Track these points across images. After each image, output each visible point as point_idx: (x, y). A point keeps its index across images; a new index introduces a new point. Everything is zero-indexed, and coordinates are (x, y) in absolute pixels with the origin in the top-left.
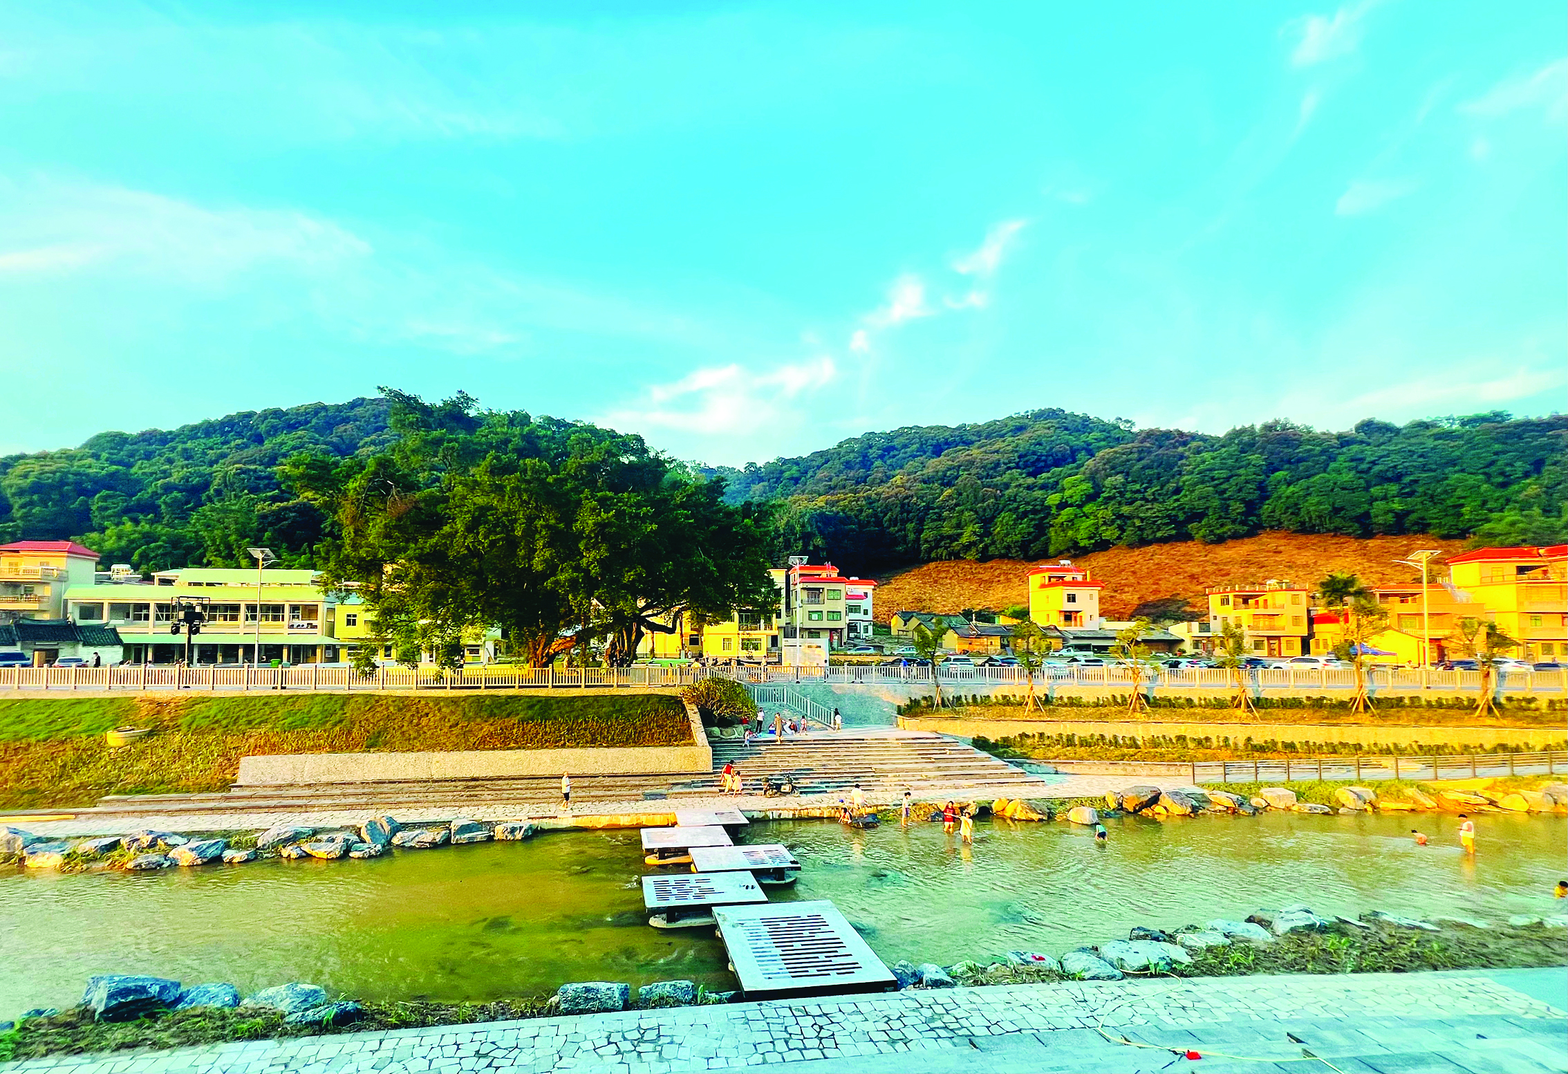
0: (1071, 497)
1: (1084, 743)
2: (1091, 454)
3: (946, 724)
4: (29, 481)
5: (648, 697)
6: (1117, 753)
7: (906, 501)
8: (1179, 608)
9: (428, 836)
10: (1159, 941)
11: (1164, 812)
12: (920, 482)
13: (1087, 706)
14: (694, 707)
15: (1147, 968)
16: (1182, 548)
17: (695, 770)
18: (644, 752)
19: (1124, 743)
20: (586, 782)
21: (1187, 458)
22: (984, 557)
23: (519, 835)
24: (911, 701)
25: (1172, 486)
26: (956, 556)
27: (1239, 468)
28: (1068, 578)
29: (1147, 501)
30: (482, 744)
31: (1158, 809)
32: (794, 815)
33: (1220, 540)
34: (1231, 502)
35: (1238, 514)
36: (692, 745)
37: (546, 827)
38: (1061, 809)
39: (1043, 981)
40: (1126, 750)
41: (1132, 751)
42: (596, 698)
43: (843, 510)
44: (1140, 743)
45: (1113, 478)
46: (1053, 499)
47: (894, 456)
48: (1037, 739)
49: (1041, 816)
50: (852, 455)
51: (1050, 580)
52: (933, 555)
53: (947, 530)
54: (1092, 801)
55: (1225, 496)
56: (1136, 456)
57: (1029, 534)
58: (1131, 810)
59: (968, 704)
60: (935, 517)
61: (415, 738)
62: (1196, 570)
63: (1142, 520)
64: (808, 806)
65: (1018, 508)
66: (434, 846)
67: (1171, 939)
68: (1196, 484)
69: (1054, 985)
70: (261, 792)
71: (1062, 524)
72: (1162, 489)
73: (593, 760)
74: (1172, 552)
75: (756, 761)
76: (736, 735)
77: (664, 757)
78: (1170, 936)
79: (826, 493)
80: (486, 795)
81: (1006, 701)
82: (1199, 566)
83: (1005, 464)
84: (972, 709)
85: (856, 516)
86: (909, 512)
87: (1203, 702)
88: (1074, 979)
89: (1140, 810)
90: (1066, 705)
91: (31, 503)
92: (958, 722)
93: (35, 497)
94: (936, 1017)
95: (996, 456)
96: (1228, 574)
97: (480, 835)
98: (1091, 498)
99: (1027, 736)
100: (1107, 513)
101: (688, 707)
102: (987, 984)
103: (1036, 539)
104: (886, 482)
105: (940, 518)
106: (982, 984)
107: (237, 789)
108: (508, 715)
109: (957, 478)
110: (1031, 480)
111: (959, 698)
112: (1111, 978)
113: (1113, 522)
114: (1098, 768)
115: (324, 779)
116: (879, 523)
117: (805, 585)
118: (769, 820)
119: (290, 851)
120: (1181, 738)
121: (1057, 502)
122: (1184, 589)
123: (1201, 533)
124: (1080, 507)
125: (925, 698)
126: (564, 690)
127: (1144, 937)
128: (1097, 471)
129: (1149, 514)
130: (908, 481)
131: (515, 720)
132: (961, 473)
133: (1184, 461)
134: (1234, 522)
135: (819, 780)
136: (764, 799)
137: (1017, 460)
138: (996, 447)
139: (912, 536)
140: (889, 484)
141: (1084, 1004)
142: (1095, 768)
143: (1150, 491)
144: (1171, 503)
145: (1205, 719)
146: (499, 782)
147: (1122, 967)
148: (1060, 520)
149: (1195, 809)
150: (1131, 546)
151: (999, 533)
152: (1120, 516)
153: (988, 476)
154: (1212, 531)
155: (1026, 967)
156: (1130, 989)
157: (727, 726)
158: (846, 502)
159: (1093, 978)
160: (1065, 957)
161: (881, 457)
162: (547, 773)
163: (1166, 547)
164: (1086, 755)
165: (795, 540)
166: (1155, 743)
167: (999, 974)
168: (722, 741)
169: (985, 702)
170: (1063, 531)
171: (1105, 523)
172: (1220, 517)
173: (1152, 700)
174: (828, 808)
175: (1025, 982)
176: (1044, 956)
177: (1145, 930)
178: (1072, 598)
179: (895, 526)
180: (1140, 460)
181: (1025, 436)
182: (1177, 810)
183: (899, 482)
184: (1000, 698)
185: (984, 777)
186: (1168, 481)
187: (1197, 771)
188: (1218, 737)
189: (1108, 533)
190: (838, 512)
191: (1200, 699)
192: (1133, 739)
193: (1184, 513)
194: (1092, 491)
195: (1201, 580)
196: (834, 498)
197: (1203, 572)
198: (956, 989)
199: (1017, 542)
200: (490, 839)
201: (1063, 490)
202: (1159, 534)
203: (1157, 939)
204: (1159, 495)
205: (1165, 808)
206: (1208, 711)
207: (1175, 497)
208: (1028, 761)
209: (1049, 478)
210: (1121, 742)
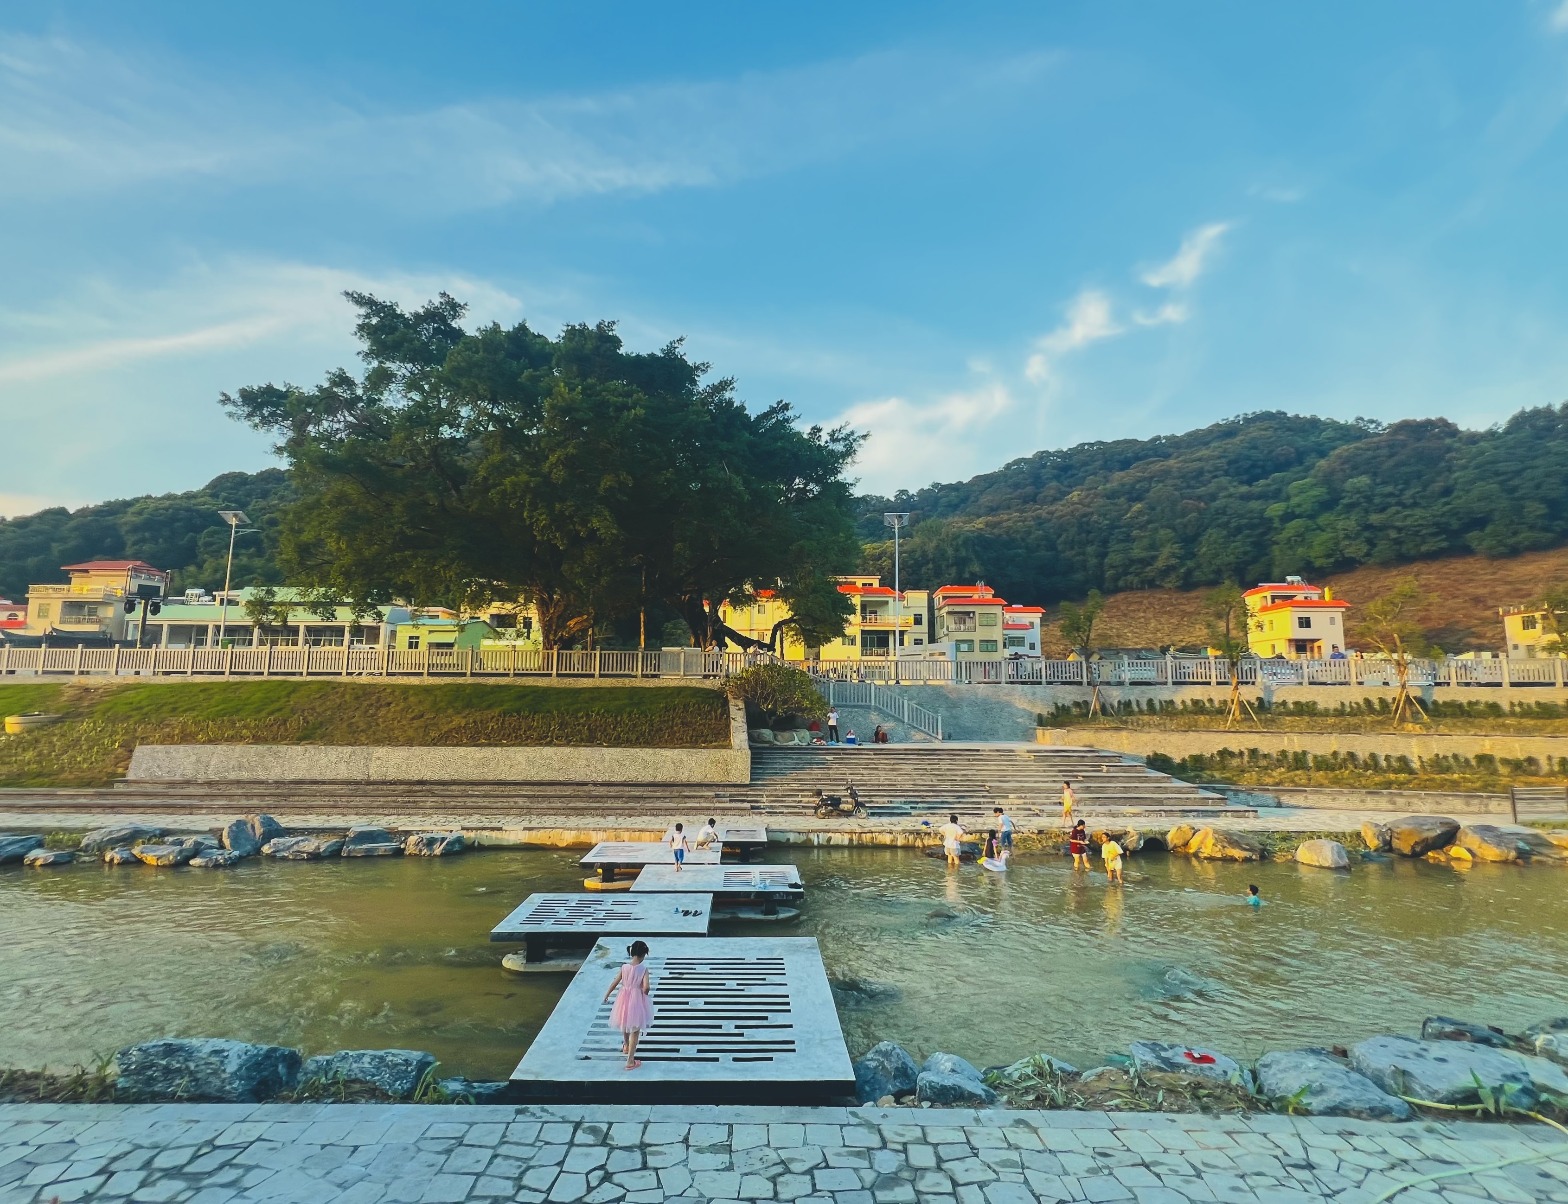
0: (1299, 505)
1: (1322, 764)
2: (1322, 454)
3: (1105, 736)
4: (142, 517)
5: (679, 690)
6: (1377, 779)
7: (1085, 519)
8: (1460, 640)
9: (310, 845)
10: (1494, 1046)
11: (1468, 856)
12: (1102, 497)
13: (1326, 713)
14: (741, 705)
15: (1472, 1096)
16: (1459, 565)
17: (725, 780)
18: (654, 754)
19: (1389, 765)
20: (568, 791)
21: (1457, 450)
22: (1188, 585)
23: (438, 850)
24: (1057, 707)
25: (1437, 486)
26: (1151, 584)
27: (1535, 458)
28: (1300, 597)
29: (1405, 506)
30: (443, 740)
31: (1455, 851)
32: (851, 840)
33: (1514, 552)
34: (1528, 503)
35: (1538, 517)
36: (724, 747)
37: (486, 843)
38: (1284, 845)
39: (1205, 1109)
40: (1392, 776)
41: (1402, 777)
42: (611, 690)
43: (1007, 533)
44: (1416, 765)
45: (1355, 480)
46: (1275, 509)
47: (1072, 476)
48: (1246, 759)
49: (1247, 854)
50: (1021, 476)
51: (1273, 602)
52: (1121, 583)
53: (1137, 552)
54: (1336, 837)
55: (1517, 495)
56: (1385, 451)
57: (1245, 553)
58: (1407, 850)
59: (1141, 712)
60: (1121, 537)
61: (362, 731)
62: (1481, 591)
63: (1399, 530)
64: (873, 829)
65: (1228, 522)
66: (315, 857)
67: (1522, 1043)
68: (1473, 482)
69: (1228, 1121)
70: (149, 789)
71: (1289, 539)
72: (1424, 489)
73: (585, 762)
74: (1445, 570)
75: (817, 773)
76: (796, 741)
77: (682, 762)
78: (1517, 1039)
79: (988, 515)
80: (430, 801)
81: (1198, 707)
82: (1485, 586)
83: (1210, 472)
84: (1146, 718)
85: (1023, 539)
86: (1089, 532)
87: (1517, 709)
88: (1282, 1110)
89: (1424, 852)
90: (1290, 714)
91: (143, 540)
92: (1124, 733)
93: (147, 534)
94: (905, 1175)
95: (1197, 465)
96: (1530, 595)
97: (383, 847)
98: (1327, 505)
99: (1232, 754)
100: (1351, 523)
101: (732, 702)
102: (1067, 1106)
103: (1254, 560)
104: (1060, 499)
105: (1128, 539)
106: (1054, 1106)
107: (122, 785)
108: (489, 707)
109: (1148, 491)
110: (1244, 489)
111: (1128, 704)
112: (1378, 1113)
113: (1358, 535)
114: (1348, 800)
115: (232, 776)
116: (1052, 546)
117: (951, 609)
118: (813, 847)
119: (114, 855)
120: (1483, 759)
121: (1281, 513)
122: (1465, 616)
123: (1485, 544)
124: (1312, 517)
125: (1077, 704)
126: (571, 680)
127: (1458, 1035)
128: (1332, 473)
129: (1408, 522)
130: (1087, 497)
131: (496, 711)
132: (1153, 485)
133: (1454, 454)
134: (1532, 528)
135: (903, 800)
136: (814, 819)
137: (1226, 467)
138: (1199, 454)
139: (1093, 561)
140: (1064, 502)
141: (1305, 1175)
142: (1343, 799)
143: (1409, 493)
144: (1439, 508)
145: (1522, 731)
146: (453, 787)
147: (1408, 1091)
148: (1285, 535)
149: (1522, 854)
150: (1386, 565)
151: (1204, 554)
152: (1368, 527)
153: (1189, 487)
154: (1499, 541)
155: (1169, 1077)
156: (1431, 1145)
157: (784, 729)
158: (1010, 523)
159: (1333, 1111)
160: (1266, 1059)
161: (1057, 477)
162: (520, 778)
163: (1435, 566)
164: (1326, 782)
165: (948, 566)
166: (1439, 764)
167: (1104, 1085)
168: (773, 748)
169: (1168, 710)
170: (1291, 548)
171: (1347, 537)
172: (1512, 522)
173: (1431, 706)
174: (904, 831)
175: (1159, 1109)
176: (1212, 1054)
177: (1453, 1023)
178: (1305, 623)
179: (1072, 549)
180: (1391, 456)
181: (1237, 440)
182: (1491, 852)
183: (1075, 499)
184: (1189, 703)
185: (1160, 802)
186: (1433, 481)
187: (1520, 806)
188: (1550, 758)
189: (1351, 549)
190: (1000, 535)
191: (1512, 704)
192: (1403, 760)
193: (1459, 519)
194: (1327, 497)
195: (1490, 603)
196: (996, 519)
197: (1490, 593)
198: (985, 1113)
199: (1229, 564)
200: (399, 853)
201: (1288, 498)
202: (1424, 548)
203: (1486, 1041)
204: (1422, 497)
205: (1469, 851)
206: (1528, 722)
207: (1444, 500)
208: (1233, 787)
209: (1269, 485)
210: (1384, 764)
